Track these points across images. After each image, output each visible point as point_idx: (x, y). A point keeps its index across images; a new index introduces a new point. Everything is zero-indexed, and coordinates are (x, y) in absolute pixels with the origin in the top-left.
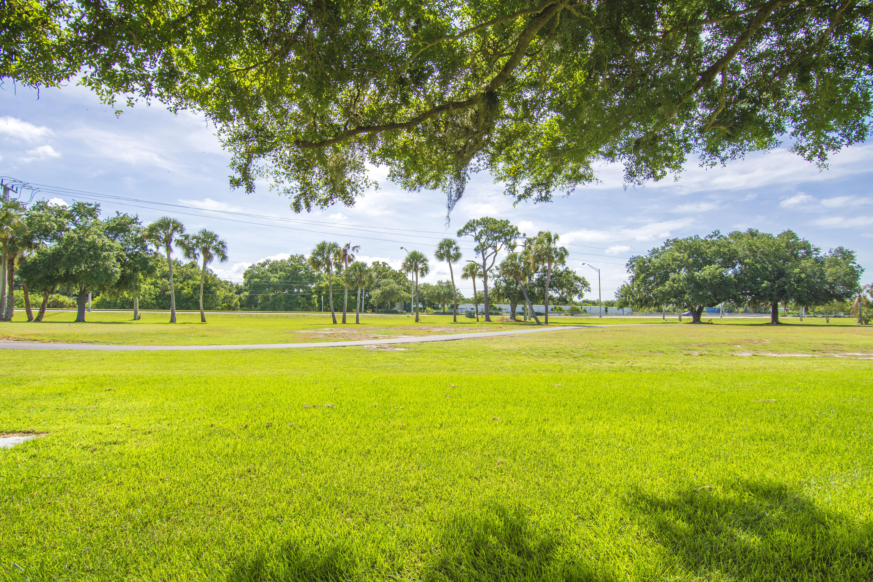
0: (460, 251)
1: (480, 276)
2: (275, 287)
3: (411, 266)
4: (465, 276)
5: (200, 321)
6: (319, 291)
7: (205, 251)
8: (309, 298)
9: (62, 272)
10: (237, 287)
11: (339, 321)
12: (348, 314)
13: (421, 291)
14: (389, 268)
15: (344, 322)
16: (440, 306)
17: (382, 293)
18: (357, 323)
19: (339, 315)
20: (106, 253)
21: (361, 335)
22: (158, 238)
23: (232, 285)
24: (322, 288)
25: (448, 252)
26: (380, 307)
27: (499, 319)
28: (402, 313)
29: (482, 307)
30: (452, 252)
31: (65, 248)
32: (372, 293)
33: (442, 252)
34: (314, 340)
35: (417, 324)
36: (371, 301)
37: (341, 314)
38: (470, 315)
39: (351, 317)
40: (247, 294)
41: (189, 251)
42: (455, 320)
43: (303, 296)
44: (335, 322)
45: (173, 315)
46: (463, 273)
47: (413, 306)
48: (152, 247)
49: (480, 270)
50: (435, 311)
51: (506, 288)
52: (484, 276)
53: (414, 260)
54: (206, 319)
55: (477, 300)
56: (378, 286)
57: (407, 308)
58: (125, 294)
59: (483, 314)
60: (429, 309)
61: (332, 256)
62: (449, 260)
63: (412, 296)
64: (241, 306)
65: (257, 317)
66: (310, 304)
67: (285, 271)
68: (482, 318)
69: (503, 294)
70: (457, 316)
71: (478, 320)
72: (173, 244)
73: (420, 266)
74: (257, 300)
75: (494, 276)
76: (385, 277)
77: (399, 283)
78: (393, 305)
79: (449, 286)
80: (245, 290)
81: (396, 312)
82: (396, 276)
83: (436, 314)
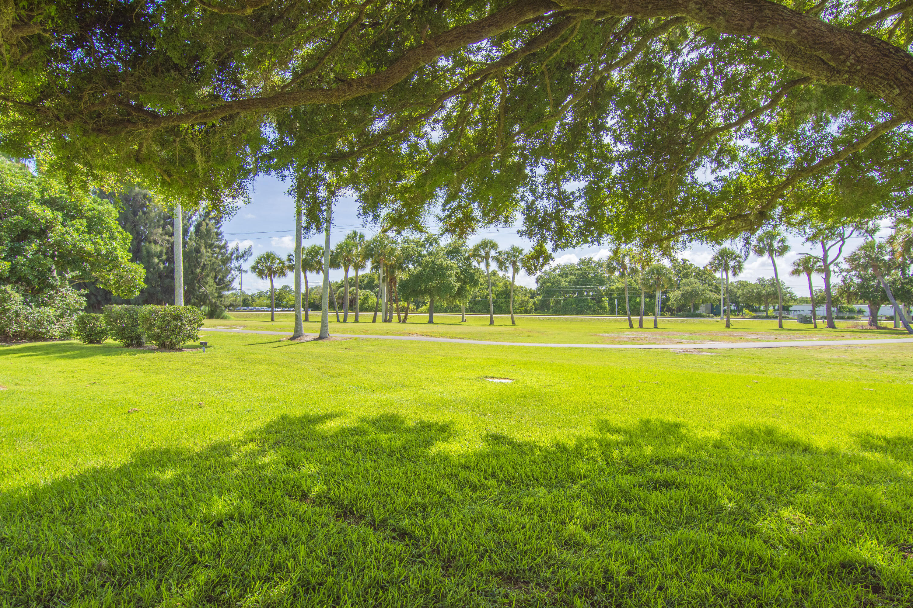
0: (787, 243)
1: (819, 271)
2: (565, 291)
3: (720, 264)
4: (796, 272)
5: (510, 323)
6: (610, 294)
7: (514, 264)
8: (599, 301)
9: (423, 287)
10: (530, 292)
11: (636, 325)
12: (644, 318)
13: (735, 290)
14: (691, 265)
15: (641, 326)
16: (762, 308)
17: (683, 295)
18: (656, 327)
19: (635, 319)
20: (449, 272)
21: (664, 339)
22: (479, 256)
23: (526, 290)
24: (613, 291)
25: (770, 245)
26: (680, 309)
27: (850, 325)
28: (709, 317)
29: (821, 310)
30: (775, 245)
31: (424, 270)
32: (670, 295)
33: (761, 245)
34: (619, 342)
35: (728, 330)
36: (669, 303)
37: (638, 318)
38: (805, 320)
39: (648, 321)
40: (540, 297)
41: (501, 265)
42: (781, 326)
43: (593, 299)
44: (631, 326)
45: (492, 318)
46: (792, 268)
47: (723, 308)
48: (475, 263)
49: (818, 264)
50: (754, 314)
51: (861, 286)
52: (826, 271)
53: (723, 258)
54: (516, 322)
55: (816, 301)
56: (679, 287)
57: (715, 311)
58: (458, 302)
59: (825, 318)
60: (746, 311)
61: (627, 260)
62: (771, 255)
63: (721, 297)
64: (536, 310)
65: (554, 320)
66: (601, 308)
67: (575, 275)
68: (821, 324)
69: (856, 294)
70: (784, 321)
71: (816, 327)
72: (490, 260)
73: (731, 263)
74: (549, 304)
75: (841, 271)
76: (686, 276)
77: (704, 282)
78: (696, 307)
79: (773, 285)
80: (539, 294)
81: (700, 316)
82: (701, 275)
83: (754, 317)
